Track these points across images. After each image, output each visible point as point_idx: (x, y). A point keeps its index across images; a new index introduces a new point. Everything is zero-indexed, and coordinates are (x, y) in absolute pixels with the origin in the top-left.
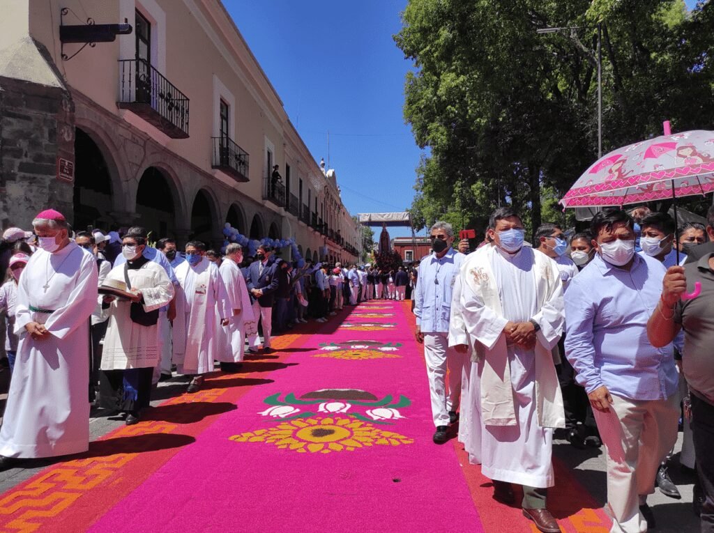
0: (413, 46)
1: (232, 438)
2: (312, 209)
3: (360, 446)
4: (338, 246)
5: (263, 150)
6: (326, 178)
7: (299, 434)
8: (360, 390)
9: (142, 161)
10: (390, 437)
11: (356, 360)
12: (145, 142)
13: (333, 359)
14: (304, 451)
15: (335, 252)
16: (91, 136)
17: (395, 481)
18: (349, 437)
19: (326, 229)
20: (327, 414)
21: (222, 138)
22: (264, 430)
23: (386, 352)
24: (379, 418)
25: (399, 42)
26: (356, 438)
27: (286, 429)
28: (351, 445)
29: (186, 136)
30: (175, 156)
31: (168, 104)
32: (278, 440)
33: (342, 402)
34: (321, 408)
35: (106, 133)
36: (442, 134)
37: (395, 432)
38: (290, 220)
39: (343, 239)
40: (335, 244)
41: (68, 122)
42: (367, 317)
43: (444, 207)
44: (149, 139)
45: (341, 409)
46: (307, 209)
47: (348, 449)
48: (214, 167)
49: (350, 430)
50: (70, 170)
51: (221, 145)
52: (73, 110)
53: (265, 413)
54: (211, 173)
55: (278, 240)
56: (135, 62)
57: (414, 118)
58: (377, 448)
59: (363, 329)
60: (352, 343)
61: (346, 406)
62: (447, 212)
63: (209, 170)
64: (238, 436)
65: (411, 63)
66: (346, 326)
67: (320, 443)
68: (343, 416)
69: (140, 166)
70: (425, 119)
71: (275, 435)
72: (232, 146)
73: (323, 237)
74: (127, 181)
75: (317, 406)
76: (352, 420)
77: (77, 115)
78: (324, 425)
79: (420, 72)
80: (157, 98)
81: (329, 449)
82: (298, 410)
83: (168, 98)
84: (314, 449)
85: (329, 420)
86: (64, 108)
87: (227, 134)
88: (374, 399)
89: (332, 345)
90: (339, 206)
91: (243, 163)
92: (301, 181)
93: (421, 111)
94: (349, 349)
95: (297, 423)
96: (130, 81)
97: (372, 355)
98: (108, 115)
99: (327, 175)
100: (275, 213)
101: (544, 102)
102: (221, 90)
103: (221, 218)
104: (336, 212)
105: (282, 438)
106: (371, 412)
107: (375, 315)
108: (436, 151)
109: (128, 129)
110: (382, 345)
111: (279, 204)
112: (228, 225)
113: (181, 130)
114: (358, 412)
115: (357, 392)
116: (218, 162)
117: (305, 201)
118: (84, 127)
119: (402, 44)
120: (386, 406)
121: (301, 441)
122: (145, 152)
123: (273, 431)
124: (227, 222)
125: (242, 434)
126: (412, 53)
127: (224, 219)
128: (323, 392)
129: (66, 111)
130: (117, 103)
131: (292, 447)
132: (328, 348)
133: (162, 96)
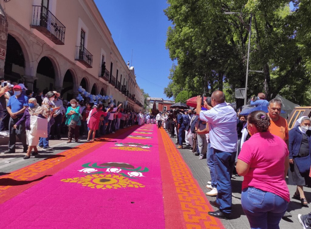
0: (172, 15)
1: (62, 180)
2: (122, 84)
3: (120, 187)
4: (133, 102)
5: (100, 55)
6: (129, 70)
7: (94, 181)
8: (127, 164)
9: (41, 54)
10: (135, 184)
11: (129, 151)
12: (43, 45)
13: (120, 150)
14: (94, 188)
15: (131, 104)
16: (17, 39)
17: (132, 203)
18: (116, 183)
19: (128, 93)
20: (109, 173)
21: (81, 47)
22: (78, 178)
23: (144, 149)
24: (132, 176)
25: (166, 13)
26: (119, 184)
27: (89, 178)
28: (116, 186)
29: (63, 44)
30: (57, 53)
31: (55, 28)
32: (83, 182)
33: (118, 168)
34: (108, 170)
35: (24, 39)
36: (182, 55)
37: (138, 182)
38: (111, 87)
39: (135, 99)
40: (132, 101)
41: (4, 31)
42: (140, 133)
43: (181, 88)
44: (45, 43)
45: (117, 171)
46: (120, 83)
47: (115, 188)
48: (76, 60)
49: (118, 180)
50: (4, 54)
51: (80, 50)
52: (7, 25)
53: (81, 171)
54: (74, 62)
55: (104, 96)
56: (40, 7)
57: (170, 47)
58: (128, 188)
59: (137, 138)
60: (130, 144)
61: (119, 170)
62: (182, 90)
63: (73, 61)
64: (66, 179)
65: (171, 22)
66: (130, 137)
67: (102, 185)
68: (116, 174)
69: (40, 55)
70: (175, 47)
71: (83, 180)
72: (85, 51)
73: (126, 97)
74: (33, 62)
75: (106, 169)
76: (120, 176)
77: (9, 28)
78: (107, 177)
79: (174, 27)
80: (50, 25)
81: (106, 188)
82: (97, 170)
83: (55, 26)
84: (98, 187)
85: (110, 175)
86: (2, 24)
87: (84, 45)
88: (133, 168)
89: (121, 144)
90: (135, 84)
91: (90, 59)
92: (117, 71)
93: (174, 44)
94: (128, 146)
95: (95, 176)
96: (37, 16)
97: (137, 149)
98: (25, 31)
99: (130, 69)
100: (104, 84)
101: (227, 45)
102: (82, 25)
103: (78, 83)
104: (133, 86)
105: (86, 182)
106: (130, 173)
107: (144, 133)
108: (179, 62)
109: (35, 38)
110: (143, 145)
111: (106, 80)
112: (81, 87)
113: (61, 41)
114: (124, 173)
115: (126, 164)
116: (78, 58)
117: (119, 80)
118: (13, 35)
119: (167, 14)
120: (137, 171)
121: (94, 183)
122: (43, 50)
123: (82, 178)
124: (80, 85)
125: (67, 179)
126: (171, 18)
127: (79, 84)
128: (111, 163)
129: (3, 26)
130: (30, 25)
131: (89, 186)
132: (118, 145)
133: (52, 24)
